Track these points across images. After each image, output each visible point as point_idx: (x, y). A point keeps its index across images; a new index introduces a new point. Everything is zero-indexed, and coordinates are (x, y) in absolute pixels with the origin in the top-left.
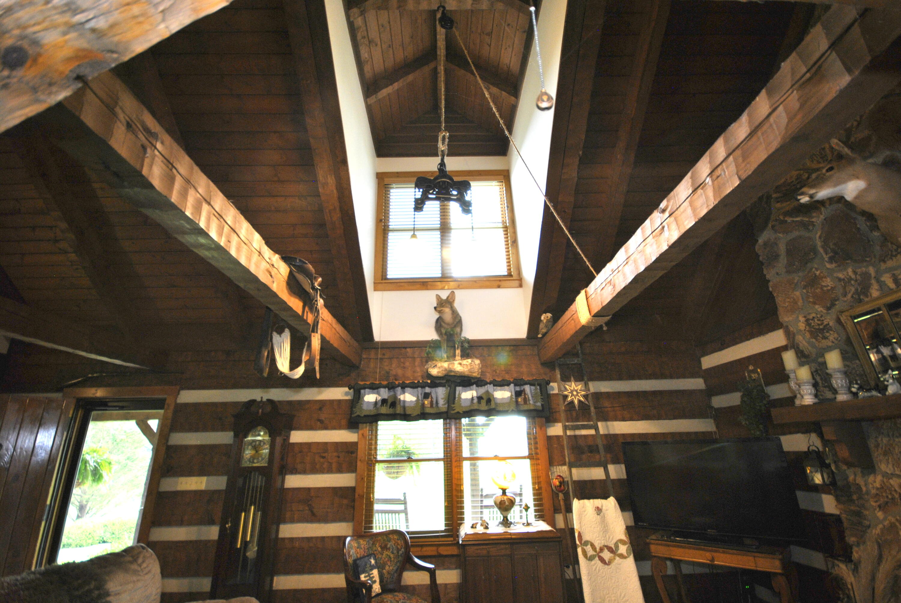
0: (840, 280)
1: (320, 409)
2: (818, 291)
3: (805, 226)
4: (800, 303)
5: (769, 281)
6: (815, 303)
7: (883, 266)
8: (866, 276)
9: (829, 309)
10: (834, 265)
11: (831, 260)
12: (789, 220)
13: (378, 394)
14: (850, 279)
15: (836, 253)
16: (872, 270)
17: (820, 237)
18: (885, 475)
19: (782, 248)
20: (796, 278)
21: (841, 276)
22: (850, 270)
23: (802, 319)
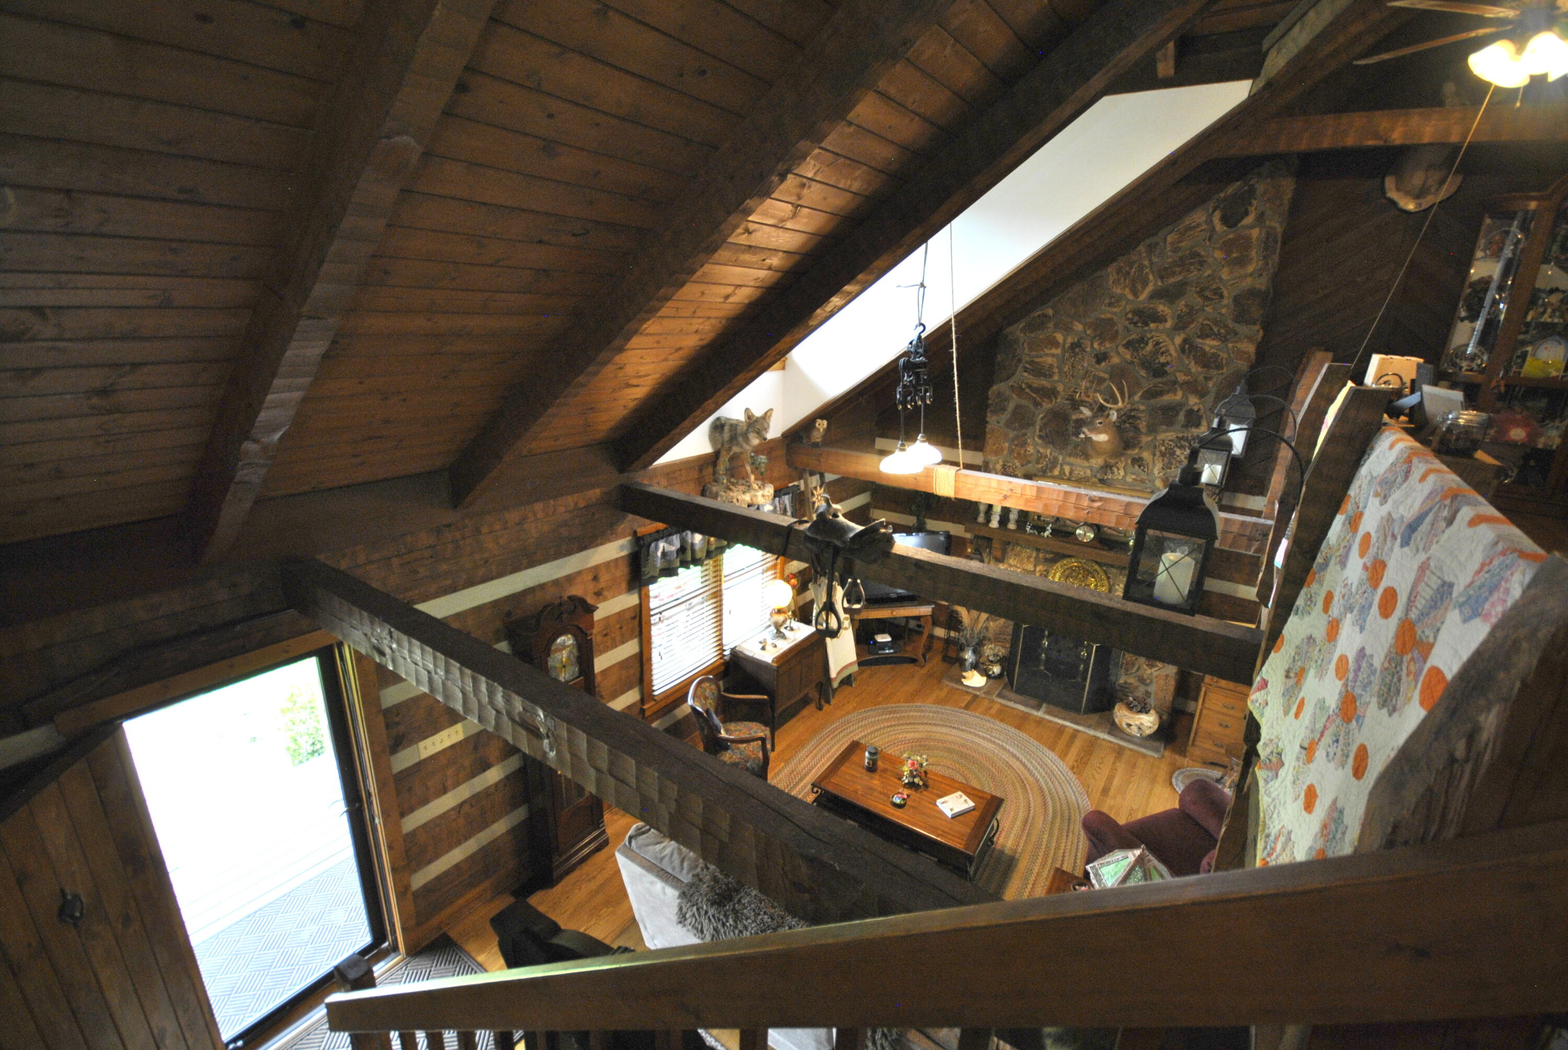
0: (1038, 451)
1: (595, 578)
2: (1022, 452)
3: (1037, 404)
4: (1005, 452)
5: (987, 422)
6: (1016, 458)
7: (1068, 459)
8: (1056, 459)
9: (1022, 466)
10: (1040, 441)
11: (1040, 437)
12: (1027, 390)
13: (670, 543)
14: (1046, 456)
15: (1047, 436)
16: (1061, 458)
17: (1042, 419)
18: (1011, 566)
19: (1011, 406)
20: (1012, 434)
21: (1041, 450)
22: (1049, 451)
23: (1001, 463)
